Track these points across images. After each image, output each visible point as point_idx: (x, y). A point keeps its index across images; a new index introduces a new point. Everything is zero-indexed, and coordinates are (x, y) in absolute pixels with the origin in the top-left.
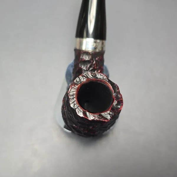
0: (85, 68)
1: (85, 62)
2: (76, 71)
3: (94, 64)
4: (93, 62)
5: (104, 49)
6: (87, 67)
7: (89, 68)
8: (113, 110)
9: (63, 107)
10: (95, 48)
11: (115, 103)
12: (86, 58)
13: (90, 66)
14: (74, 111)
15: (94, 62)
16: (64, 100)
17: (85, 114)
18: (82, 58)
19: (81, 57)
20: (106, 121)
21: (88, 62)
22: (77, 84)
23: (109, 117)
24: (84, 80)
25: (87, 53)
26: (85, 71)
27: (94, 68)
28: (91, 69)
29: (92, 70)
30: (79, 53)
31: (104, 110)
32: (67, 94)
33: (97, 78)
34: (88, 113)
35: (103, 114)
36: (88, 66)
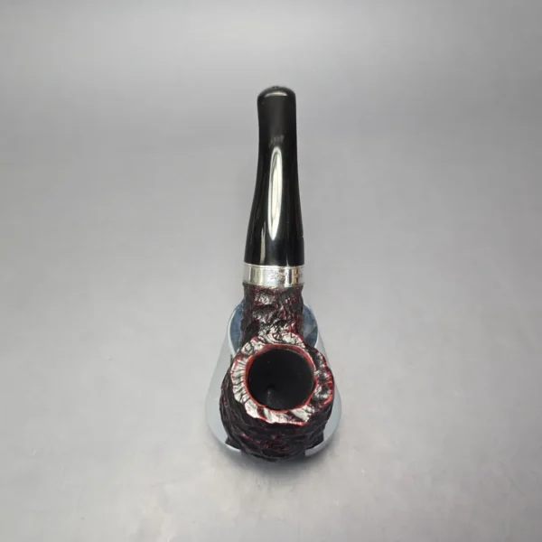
0: (264, 321)
1: (263, 309)
2: (247, 326)
3: (282, 312)
4: (280, 306)
5: (300, 282)
6: (267, 317)
7: (272, 320)
8: (314, 403)
9: (222, 400)
10: (282, 282)
11: (318, 389)
12: (266, 300)
13: (275, 316)
14: (241, 406)
15: (282, 308)
16: (223, 386)
17: (261, 412)
18: (258, 302)
19: (256, 299)
20: (300, 424)
21: (270, 307)
22: (247, 356)
23: (306, 417)
24: (259, 347)
25: (267, 292)
26: (264, 325)
27: (282, 318)
28: (276, 321)
29: (277, 324)
30: (252, 290)
31: (298, 404)
32: (228, 376)
33: (284, 342)
34: (266, 411)
35: (294, 411)
36: (270, 316)
